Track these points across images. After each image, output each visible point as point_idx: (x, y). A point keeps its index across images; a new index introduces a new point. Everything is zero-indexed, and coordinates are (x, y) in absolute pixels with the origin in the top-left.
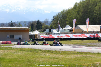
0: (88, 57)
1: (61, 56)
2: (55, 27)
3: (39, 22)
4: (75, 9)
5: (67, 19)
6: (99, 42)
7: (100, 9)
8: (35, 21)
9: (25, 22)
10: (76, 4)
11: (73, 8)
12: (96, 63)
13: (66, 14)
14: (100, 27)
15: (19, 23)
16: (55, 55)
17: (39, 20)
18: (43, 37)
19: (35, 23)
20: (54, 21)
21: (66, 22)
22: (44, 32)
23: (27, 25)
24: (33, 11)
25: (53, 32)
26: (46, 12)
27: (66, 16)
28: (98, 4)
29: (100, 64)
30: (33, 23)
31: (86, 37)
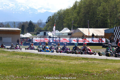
0: (95, 63)
1: (63, 61)
2: (49, 29)
3: (31, 23)
4: (74, 9)
5: (65, 20)
6: (103, 48)
7: (104, 9)
8: (27, 22)
9: (14, 23)
10: (76, 2)
11: (72, 7)
12: (106, 70)
13: (64, 14)
14: (105, 30)
15: (8, 24)
16: (55, 60)
17: (31, 21)
18: (36, 40)
19: (26, 25)
20: (49, 23)
21: (64, 25)
22: (38, 35)
23: (17, 26)
24: (24, 10)
25: (48, 35)
26: (39, 11)
27: (64, 17)
28: (102, 4)
29: (110, 71)
30: (24, 24)
31: (88, 42)
